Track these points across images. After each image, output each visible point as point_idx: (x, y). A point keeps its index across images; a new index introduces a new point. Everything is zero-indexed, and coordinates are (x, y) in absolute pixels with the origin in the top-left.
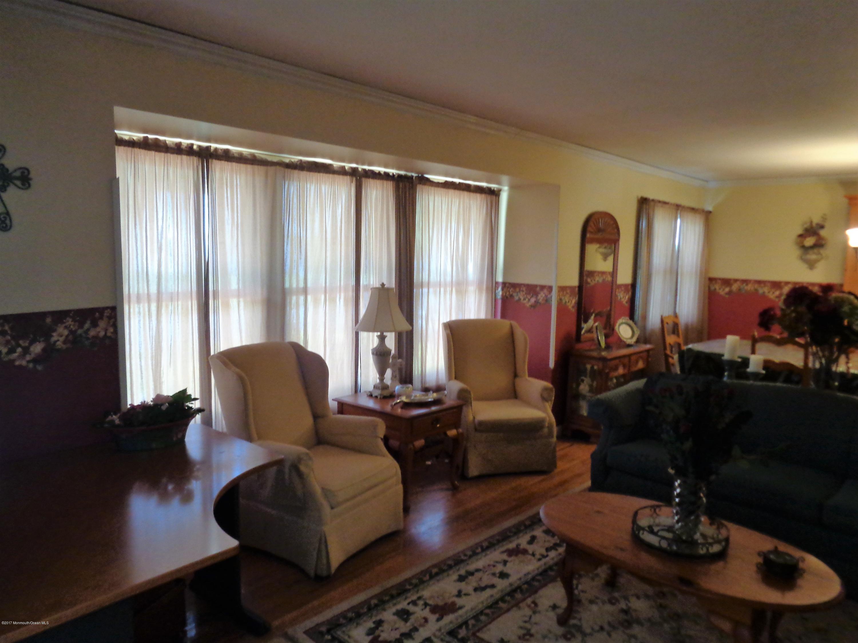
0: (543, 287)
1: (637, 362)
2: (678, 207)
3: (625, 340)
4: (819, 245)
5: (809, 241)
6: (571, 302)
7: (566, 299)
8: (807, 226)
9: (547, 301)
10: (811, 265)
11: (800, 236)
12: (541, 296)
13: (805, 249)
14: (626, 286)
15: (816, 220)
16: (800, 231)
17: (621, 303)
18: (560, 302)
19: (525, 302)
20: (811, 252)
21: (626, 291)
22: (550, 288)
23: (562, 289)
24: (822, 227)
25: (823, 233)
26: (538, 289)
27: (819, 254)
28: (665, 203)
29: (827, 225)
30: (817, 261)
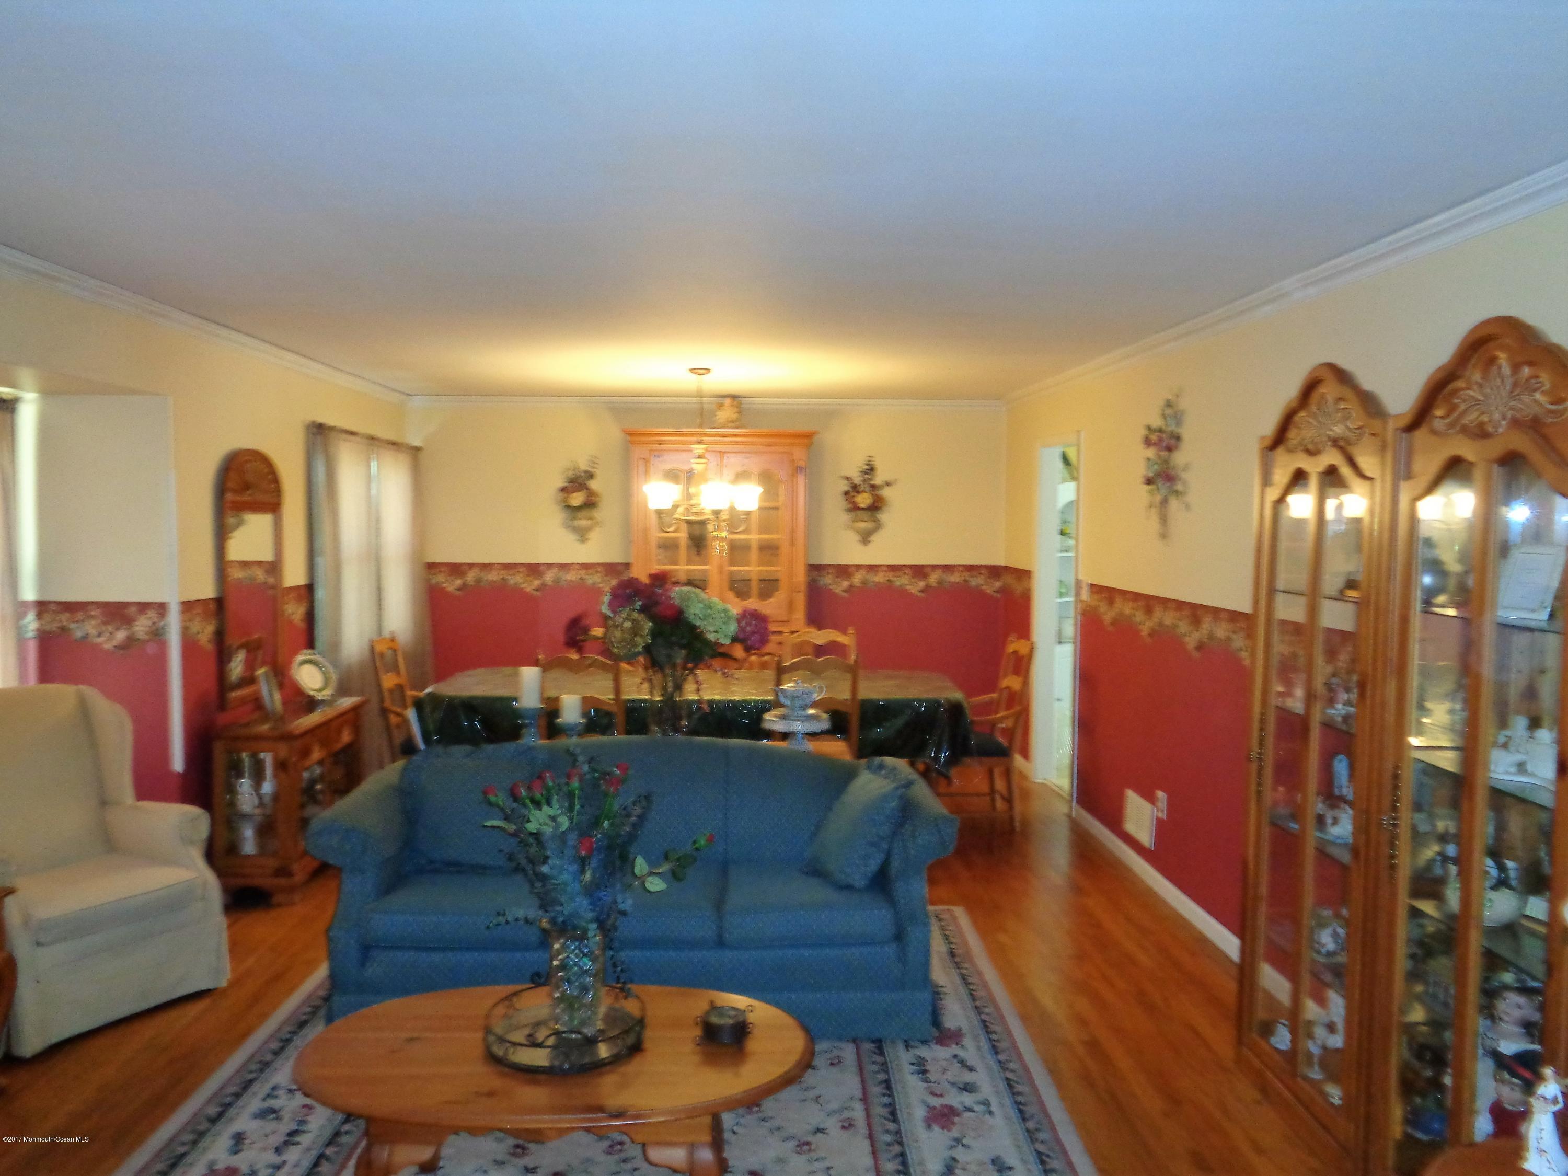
0: (144, 607)
1: (339, 732)
2: (372, 440)
3: (312, 693)
4: (590, 504)
5: (577, 499)
6: (205, 632)
7: (195, 627)
8: (570, 474)
9: (158, 635)
10: (582, 535)
11: (563, 490)
12: (141, 626)
13: (573, 511)
14: (298, 588)
15: (583, 466)
16: (561, 483)
17: (290, 623)
18: (185, 631)
19: (100, 640)
20: (580, 515)
21: (299, 599)
22: (161, 608)
23: (188, 606)
24: (591, 476)
25: (593, 484)
26: (133, 609)
27: (591, 518)
28: (352, 433)
29: (597, 472)
30: (588, 529)
